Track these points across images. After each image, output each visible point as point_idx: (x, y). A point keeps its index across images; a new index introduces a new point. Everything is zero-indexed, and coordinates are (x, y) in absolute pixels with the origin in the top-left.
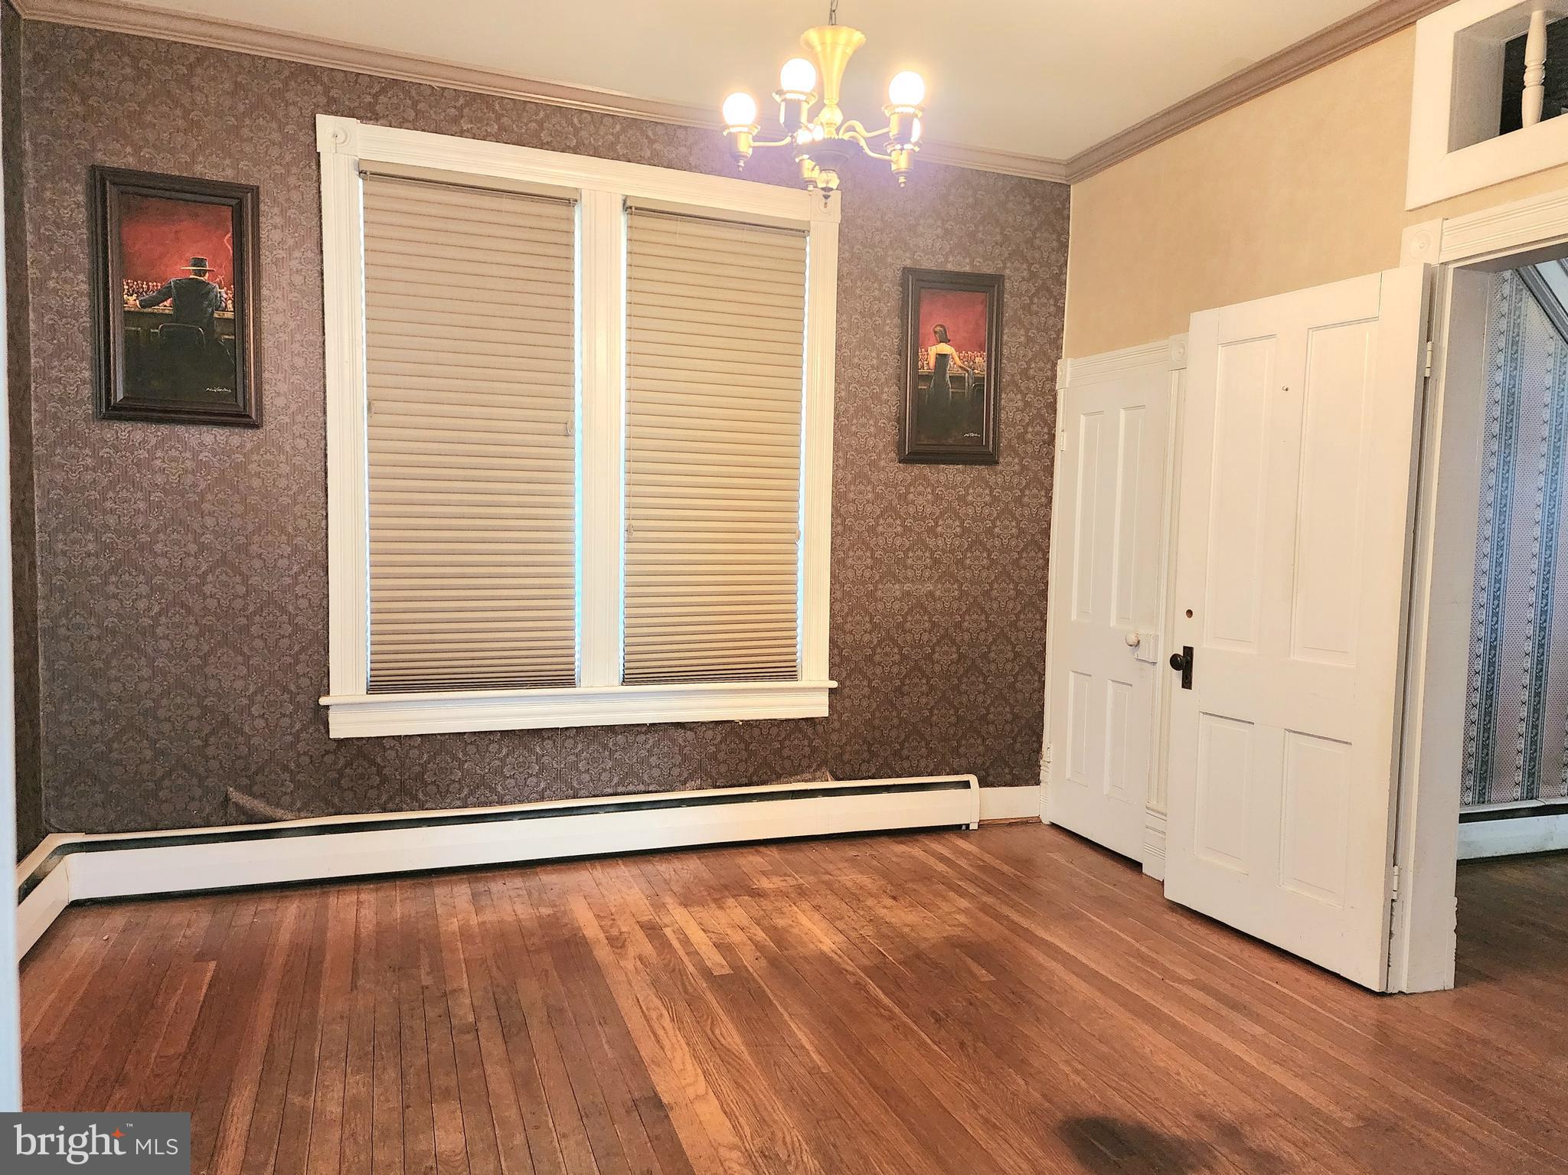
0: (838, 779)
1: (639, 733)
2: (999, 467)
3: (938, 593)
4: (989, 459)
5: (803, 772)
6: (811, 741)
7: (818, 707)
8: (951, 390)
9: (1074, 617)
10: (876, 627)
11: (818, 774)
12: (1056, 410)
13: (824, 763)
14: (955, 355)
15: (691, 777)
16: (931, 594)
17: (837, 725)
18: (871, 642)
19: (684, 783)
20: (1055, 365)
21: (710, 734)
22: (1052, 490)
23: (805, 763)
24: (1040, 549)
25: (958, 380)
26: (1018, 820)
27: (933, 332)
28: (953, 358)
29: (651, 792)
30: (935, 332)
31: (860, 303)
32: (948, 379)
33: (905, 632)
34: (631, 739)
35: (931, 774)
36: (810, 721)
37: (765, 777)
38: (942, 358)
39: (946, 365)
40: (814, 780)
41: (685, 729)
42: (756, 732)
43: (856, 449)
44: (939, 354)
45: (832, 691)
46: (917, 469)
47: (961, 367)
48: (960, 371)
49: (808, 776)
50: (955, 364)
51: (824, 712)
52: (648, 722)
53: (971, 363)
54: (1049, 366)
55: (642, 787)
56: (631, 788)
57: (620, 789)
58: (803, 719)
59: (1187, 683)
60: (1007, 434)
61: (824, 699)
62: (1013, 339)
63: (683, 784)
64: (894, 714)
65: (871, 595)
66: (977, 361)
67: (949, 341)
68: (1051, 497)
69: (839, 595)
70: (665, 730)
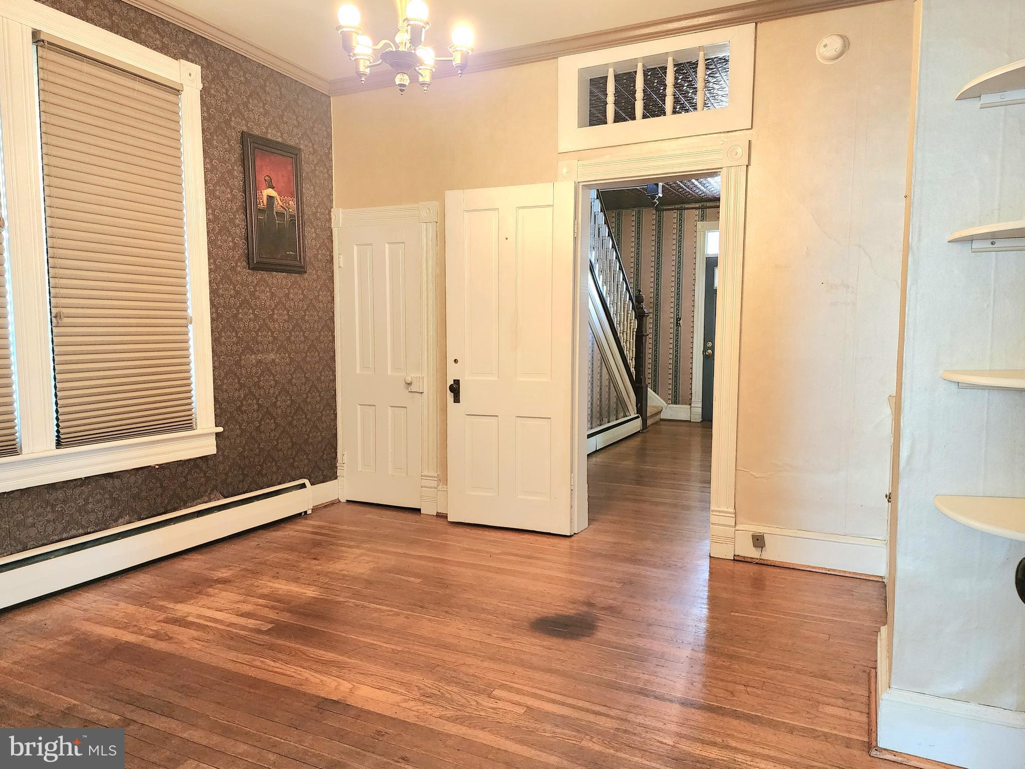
0: (226, 497)
1: (75, 486)
2: (306, 276)
3: (277, 360)
4: (301, 270)
5: (202, 496)
6: (205, 473)
7: (209, 447)
8: (277, 222)
9: (358, 371)
10: (242, 386)
11: (212, 496)
12: (332, 241)
13: (215, 488)
14: (278, 198)
15: (120, 516)
16: (273, 360)
17: (221, 458)
18: (239, 397)
19: (116, 520)
20: (330, 212)
21: (132, 479)
22: (334, 292)
23: (202, 489)
24: (330, 329)
25: (280, 215)
26: (329, 503)
27: (264, 180)
28: (277, 200)
29: (90, 533)
30: (265, 180)
31: (217, 152)
32: (275, 213)
33: (260, 388)
34: (69, 492)
35: (280, 484)
36: (204, 458)
37: (176, 505)
38: (270, 198)
39: (273, 204)
40: (210, 501)
41: (113, 478)
42: (167, 473)
43: (221, 258)
44: (269, 196)
45: (218, 435)
46: (260, 275)
47: (281, 206)
48: (282, 209)
49: (206, 499)
50: (278, 204)
51: (213, 450)
52: (83, 476)
53: (287, 205)
54: (327, 212)
55: (81, 531)
56: (74, 532)
57: (65, 535)
58: (200, 458)
59: (457, 399)
60: (310, 254)
61: (213, 441)
62: (308, 191)
63: (115, 522)
64: (256, 445)
65: (237, 363)
66: (290, 203)
67: (274, 188)
68: (333, 296)
69: (217, 363)
70: (97, 481)
